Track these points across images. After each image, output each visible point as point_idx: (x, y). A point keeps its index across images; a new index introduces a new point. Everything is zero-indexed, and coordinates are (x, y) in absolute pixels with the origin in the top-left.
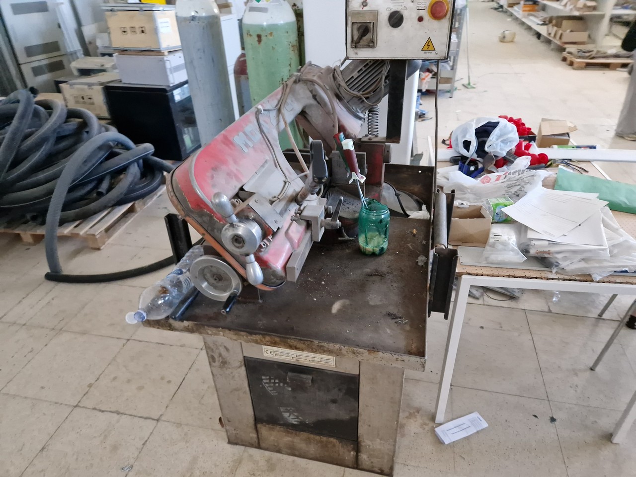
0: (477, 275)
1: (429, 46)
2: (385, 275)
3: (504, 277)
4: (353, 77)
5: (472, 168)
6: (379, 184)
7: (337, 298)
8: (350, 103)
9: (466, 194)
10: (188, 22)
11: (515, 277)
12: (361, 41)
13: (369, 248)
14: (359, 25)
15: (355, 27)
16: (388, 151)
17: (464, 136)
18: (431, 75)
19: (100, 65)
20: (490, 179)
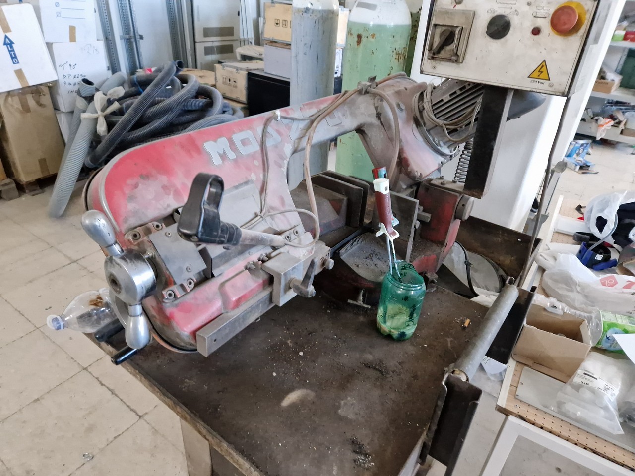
0: (533, 424)
1: (542, 72)
2: (388, 373)
3: (576, 444)
4: (442, 100)
5: (599, 257)
6: (441, 243)
7: (302, 385)
8: (431, 132)
9: (572, 291)
10: (301, 14)
11: (595, 452)
12: (442, 52)
13: (387, 326)
14: (444, 28)
15: (438, 31)
16: (463, 205)
17: (602, 210)
18: (612, 123)
19: (259, 53)
20: (616, 283)
